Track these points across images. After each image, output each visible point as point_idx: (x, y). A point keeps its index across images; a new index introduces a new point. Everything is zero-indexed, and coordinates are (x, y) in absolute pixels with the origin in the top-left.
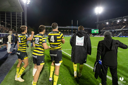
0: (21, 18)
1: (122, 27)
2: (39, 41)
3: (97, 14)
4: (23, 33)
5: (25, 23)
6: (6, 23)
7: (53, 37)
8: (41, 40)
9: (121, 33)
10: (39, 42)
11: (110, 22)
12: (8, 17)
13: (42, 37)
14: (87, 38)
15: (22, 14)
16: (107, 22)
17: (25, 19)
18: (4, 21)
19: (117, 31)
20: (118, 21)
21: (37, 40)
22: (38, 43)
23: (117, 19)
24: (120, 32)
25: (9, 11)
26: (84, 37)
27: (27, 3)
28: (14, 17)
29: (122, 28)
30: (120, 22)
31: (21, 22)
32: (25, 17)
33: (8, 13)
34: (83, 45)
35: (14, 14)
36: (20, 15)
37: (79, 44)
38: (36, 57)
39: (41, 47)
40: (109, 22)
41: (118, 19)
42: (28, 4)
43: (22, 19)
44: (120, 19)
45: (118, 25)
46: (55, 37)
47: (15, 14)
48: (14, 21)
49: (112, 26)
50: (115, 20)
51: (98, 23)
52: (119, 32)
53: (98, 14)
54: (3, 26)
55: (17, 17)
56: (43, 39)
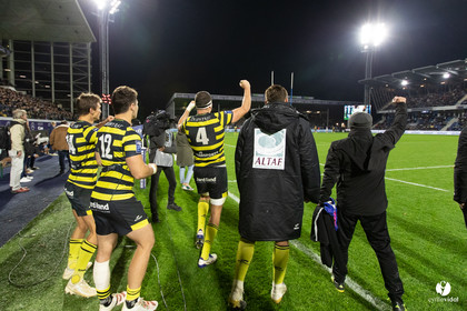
0: (86, 63)
1: (459, 99)
2: (113, 149)
3: (366, 47)
4: (83, 118)
5: (104, 81)
6: (35, 82)
7: (202, 132)
8: (117, 143)
9: (455, 120)
10: (111, 153)
11: (415, 80)
12: (43, 59)
13: (123, 133)
14: (300, 137)
15: (89, 51)
16: (402, 77)
17: (104, 68)
18: (29, 76)
19: (441, 112)
20: (446, 76)
21: (106, 145)
22: (110, 157)
23: (443, 69)
24: (452, 117)
25: (44, 39)
26: (285, 130)
27: (109, 8)
28: (62, 59)
29: (460, 102)
30: (453, 78)
31: (86, 80)
32: (104, 61)
33: (42, 47)
34: (282, 167)
35: (61, 49)
36: (85, 52)
37: (266, 162)
38: (106, 207)
39: (119, 169)
40: (409, 76)
41: (445, 67)
42: (112, 12)
43: (89, 66)
44: (453, 66)
45: (445, 89)
46: (209, 129)
47: (67, 51)
48: (62, 77)
49: (424, 92)
50: (435, 70)
51: (370, 83)
52: (449, 114)
53: (370, 49)
54: (24, 93)
55: (75, 60)
56: (126, 139)
